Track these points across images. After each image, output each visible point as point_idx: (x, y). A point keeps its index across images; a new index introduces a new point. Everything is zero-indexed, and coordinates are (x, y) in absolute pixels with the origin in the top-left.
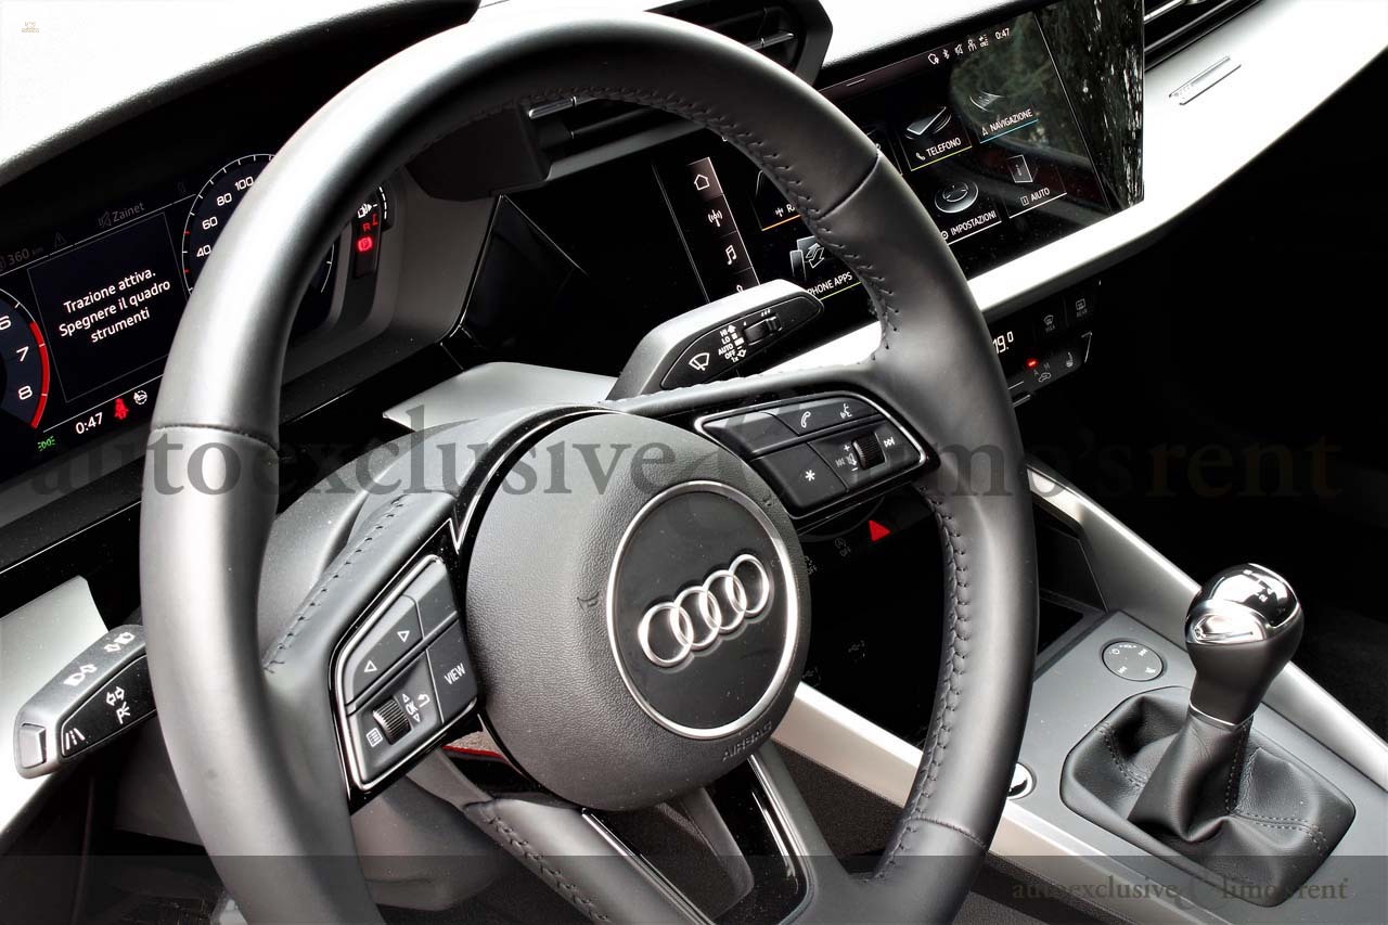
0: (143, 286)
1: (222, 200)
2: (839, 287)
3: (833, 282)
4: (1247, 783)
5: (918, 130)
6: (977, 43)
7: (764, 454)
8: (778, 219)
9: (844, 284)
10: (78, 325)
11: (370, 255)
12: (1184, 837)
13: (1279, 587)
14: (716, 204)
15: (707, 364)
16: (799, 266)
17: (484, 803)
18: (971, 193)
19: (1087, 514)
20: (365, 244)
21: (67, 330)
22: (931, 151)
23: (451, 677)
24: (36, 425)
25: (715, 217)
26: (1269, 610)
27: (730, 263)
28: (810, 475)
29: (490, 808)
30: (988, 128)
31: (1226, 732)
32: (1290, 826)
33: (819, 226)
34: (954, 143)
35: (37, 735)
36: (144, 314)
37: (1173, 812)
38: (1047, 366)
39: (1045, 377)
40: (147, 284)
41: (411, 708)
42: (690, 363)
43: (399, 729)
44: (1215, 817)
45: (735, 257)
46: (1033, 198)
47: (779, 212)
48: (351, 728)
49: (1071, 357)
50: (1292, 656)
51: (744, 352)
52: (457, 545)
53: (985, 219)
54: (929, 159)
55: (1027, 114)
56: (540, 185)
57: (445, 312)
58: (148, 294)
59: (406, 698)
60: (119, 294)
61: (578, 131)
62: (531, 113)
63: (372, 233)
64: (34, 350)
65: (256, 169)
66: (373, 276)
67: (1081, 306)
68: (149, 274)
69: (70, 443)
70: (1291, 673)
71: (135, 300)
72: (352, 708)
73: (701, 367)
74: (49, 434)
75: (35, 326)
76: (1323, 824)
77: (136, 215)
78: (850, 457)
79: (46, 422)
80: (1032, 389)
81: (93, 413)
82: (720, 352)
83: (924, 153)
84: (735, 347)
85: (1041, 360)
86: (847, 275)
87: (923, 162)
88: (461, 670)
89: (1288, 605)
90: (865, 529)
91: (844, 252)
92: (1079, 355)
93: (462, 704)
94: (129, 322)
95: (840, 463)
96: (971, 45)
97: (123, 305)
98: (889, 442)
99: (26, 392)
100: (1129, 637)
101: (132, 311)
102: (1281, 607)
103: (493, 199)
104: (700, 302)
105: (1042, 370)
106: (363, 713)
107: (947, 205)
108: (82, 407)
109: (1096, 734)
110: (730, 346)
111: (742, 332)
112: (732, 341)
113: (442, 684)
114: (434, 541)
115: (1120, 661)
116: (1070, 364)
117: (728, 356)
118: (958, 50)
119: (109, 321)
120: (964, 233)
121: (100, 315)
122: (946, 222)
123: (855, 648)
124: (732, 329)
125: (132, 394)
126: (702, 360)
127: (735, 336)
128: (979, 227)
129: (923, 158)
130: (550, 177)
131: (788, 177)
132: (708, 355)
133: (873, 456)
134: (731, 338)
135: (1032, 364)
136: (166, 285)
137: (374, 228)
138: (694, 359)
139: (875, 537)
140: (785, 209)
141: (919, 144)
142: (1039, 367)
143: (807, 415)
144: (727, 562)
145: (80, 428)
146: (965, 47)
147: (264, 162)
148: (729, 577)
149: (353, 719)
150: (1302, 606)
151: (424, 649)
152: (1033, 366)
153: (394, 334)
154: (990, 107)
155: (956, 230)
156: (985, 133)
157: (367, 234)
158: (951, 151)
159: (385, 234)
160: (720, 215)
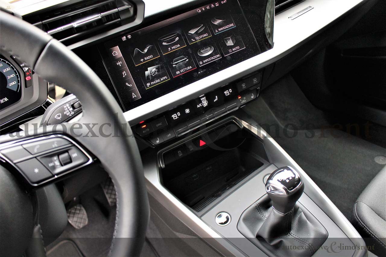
2: (162, 81)
3: (160, 80)
5: (193, 32)
6: (215, 5)
8: (141, 62)
9: (164, 80)
11: (30, 81)
14: (120, 59)
15: (61, 117)
16: (148, 76)
18: (211, 49)
20: (28, 78)
22: (197, 38)
25: (119, 63)
27: (124, 76)
30: (218, 30)
38: (245, 98)
39: (244, 101)
42: (55, 117)
45: (126, 75)
46: (233, 50)
47: (142, 60)
49: (253, 95)
51: (73, 113)
53: (215, 57)
55: (232, 25)
63: (30, 75)
67: (255, 80)
73: (59, 118)
80: (239, 105)
82: (65, 113)
83: (194, 39)
84: (70, 111)
85: (242, 96)
86: (165, 77)
87: (195, 41)
92: (256, 94)
96: (213, 6)
105: (243, 99)
107: (202, 53)
110: (68, 111)
111: (72, 106)
116: (252, 97)
117: (68, 114)
118: (208, 8)
120: (208, 62)
122: (201, 59)
124: (68, 105)
126: (59, 116)
127: (69, 108)
128: (213, 60)
129: (194, 40)
132: (61, 114)
134: (68, 108)
138: (56, 116)
140: (144, 59)
141: (192, 36)
142: (242, 99)
146: (210, 6)
152: (240, 98)
154: (219, 24)
155: (204, 61)
156: (217, 31)
157: (28, 75)
158: (205, 37)
159: (33, 75)
160: (121, 62)
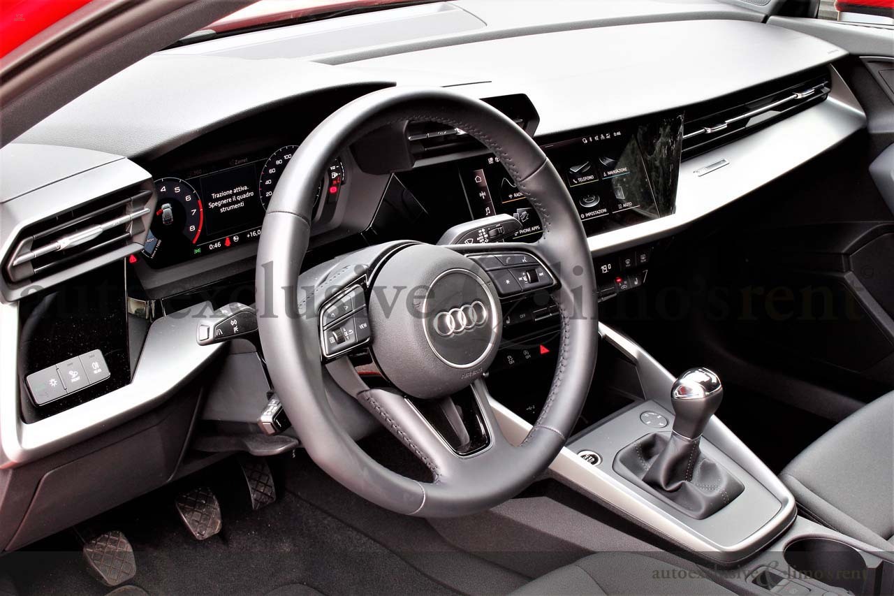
0: (242, 193)
1: (278, 162)
2: (533, 231)
3: (531, 229)
4: (697, 472)
5: (575, 170)
6: (605, 136)
7: (490, 271)
8: (510, 199)
9: (536, 231)
10: (216, 204)
11: (335, 195)
12: (664, 488)
13: (714, 378)
14: (484, 189)
17: (366, 391)
18: (596, 199)
19: (640, 355)
20: (333, 190)
21: (212, 205)
22: (580, 179)
23: (362, 327)
24: (194, 242)
25: (483, 194)
26: (708, 386)
27: (487, 214)
28: (508, 282)
29: (368, 393)
30: (607, 174)
31: (687, 443)
32: (713, 488)
33: (521, 185)
34: (591, 177)
35: (206, 329)
36: (242, 204)
37: (661, 479)
38: (625, 282)
39: (624, 287)
40: (244, 192)
41: (346, 334)
42: (465, 242)
43: (341, 340)
44: (680, 481)
45: (489, 212)
46: (625, 205)
47: (510, 196)
48: (324, 335)
49: (637, 280)
50: (714, 411)
51: (488, 240)
52: (368, 283)
53: (601, 212)
54: (579, 183)
55: (625, 169)
56: (410, 169)
57: (365, 220)
58: (245, 196)
59: (345, 330)
60: (233, 194)
61: (429, 149)
62: (409, 138)
63: (337, 185)
64: (198, 211)
65: (292, 151)
66: (335, 204)
67: (643, 258)
68: (246, 188)
69: (206, 252)
70: (714, 420)
71: (239, 198)
72: (325, 328)
74: (199, 247)
75: (199, 201)
76: (727, 489)
77: (243, 163)
78: (525, 278)
79: (198, 242)
80: (618, 291)
81: (217, 242)
82: (478, 239)
83: (577, 180)
84: (484, 238)
85: (623, 279)
86: (537, 227)
87: (576, 184)
88: (365, 325)
89: (717, 385)
90: (539, 349)
91: (530, 197)
92: (641, 279)
93: (364, 337)
94: (236, 206)
95: (520, 279)
96: (602, 137)
97: (234, 199)
98: (541, 274)
99: (192, 228)
100: (651, 410)
101: (237, 202)
102: (714, 386)
103: (389, 175)
104: (470, 220)
105: (623, 284)
106: (329, 331)
107: (585, 203)
108: (212, 238)
109: (632, 445)
110: (482, 237)
111: (487, 232)
112: (483, 235)
113: (358, 328)
114: (359, 280)
115: (648, 419)
116: (636, 283)
117: (481, 241)
118: (596, 138)
119: (228, 205)
120: (591, 216)
121: (225, 202)
122: (583, 211)
123: (530, 408)
124: (483, 230)
125: (233, 237)
126: (470, 241)
127: (484, 233)
128: (598, 215)
129: (576, 182)
130: (414, 166)
131: (510, 164)
132: (473, 240)
133: (535, 279)
135: (619, 280)
136: (252, 194)
137: (338, 184)
138: (467, 241)
139: (542, 352)
140: (513, 196)
141: (575, 176)
142: (622, 282)
143: (509, 258)
144: (471, 301)
145: (211, 247)
146: (599, 137)
147: (296, 149)
148: (471, 307)
149: (325, 332)
150: (723, 386)
151: (353, 314)
152: (619, 282)
153: (341, 229)
154: (608, 164)
155: (587, 215)
156: (605, 175)
157: (335, 185)
158: (589, 181)
159: (342, 186)
160: (485, 194)
